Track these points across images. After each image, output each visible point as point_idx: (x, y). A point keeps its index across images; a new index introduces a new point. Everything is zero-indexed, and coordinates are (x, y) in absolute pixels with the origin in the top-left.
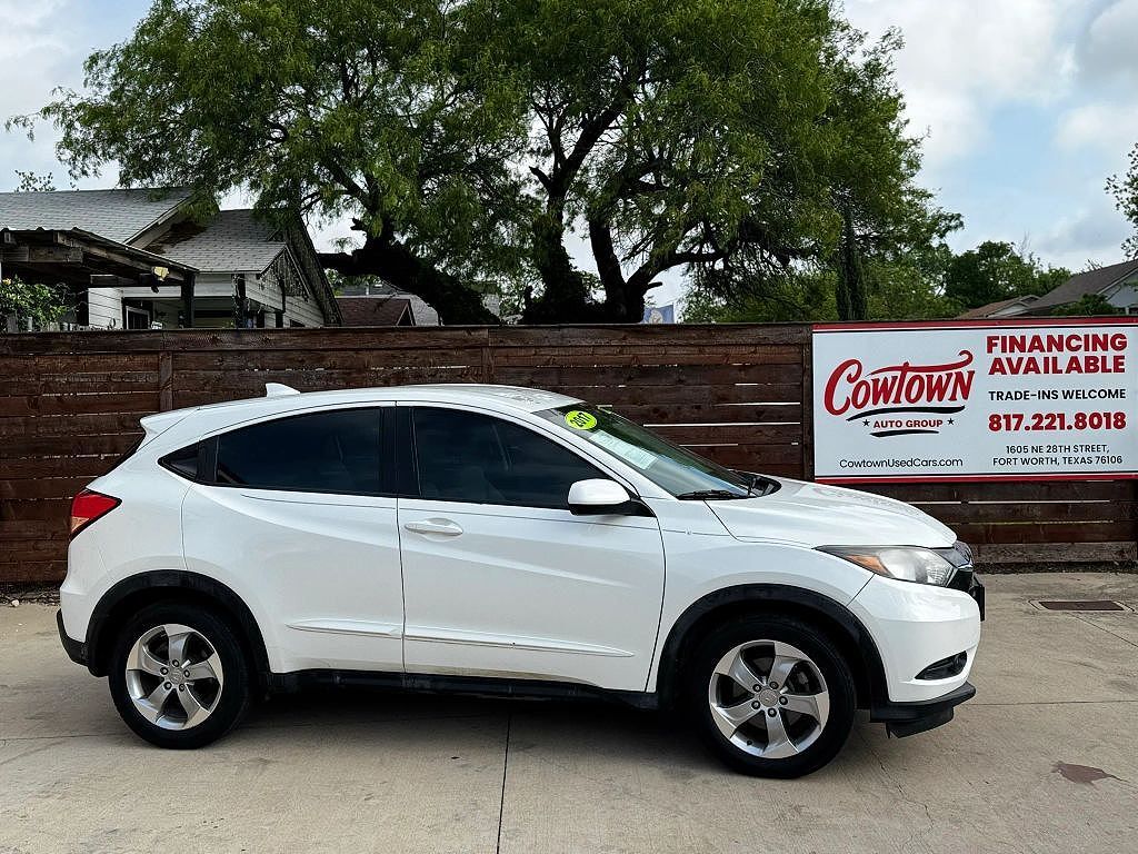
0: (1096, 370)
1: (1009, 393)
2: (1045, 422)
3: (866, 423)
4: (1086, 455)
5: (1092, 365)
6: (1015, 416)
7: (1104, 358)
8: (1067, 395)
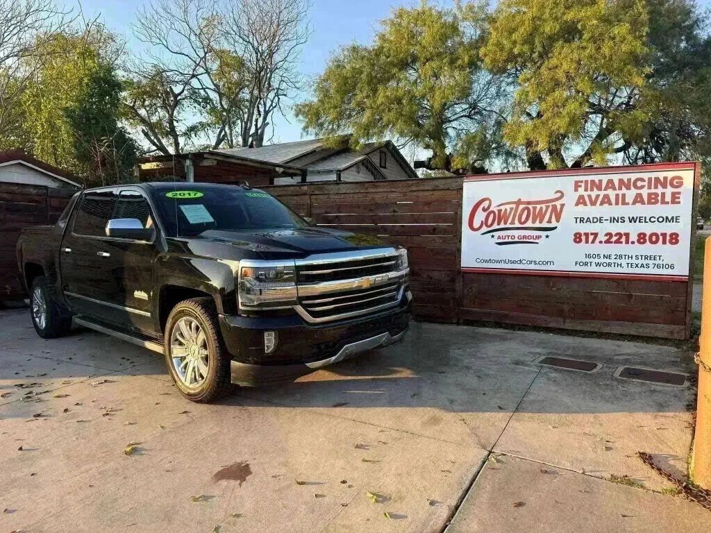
0: (656, 202)
1: (588, 218)
2: (614, 239)
3: (493, 236)
4: (645, 262)
5: (653, 199)
6: (592, 234)
7: (663, 194)
8: (632, 220)
